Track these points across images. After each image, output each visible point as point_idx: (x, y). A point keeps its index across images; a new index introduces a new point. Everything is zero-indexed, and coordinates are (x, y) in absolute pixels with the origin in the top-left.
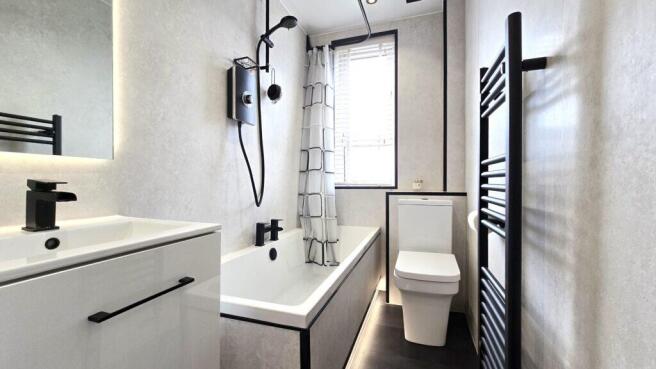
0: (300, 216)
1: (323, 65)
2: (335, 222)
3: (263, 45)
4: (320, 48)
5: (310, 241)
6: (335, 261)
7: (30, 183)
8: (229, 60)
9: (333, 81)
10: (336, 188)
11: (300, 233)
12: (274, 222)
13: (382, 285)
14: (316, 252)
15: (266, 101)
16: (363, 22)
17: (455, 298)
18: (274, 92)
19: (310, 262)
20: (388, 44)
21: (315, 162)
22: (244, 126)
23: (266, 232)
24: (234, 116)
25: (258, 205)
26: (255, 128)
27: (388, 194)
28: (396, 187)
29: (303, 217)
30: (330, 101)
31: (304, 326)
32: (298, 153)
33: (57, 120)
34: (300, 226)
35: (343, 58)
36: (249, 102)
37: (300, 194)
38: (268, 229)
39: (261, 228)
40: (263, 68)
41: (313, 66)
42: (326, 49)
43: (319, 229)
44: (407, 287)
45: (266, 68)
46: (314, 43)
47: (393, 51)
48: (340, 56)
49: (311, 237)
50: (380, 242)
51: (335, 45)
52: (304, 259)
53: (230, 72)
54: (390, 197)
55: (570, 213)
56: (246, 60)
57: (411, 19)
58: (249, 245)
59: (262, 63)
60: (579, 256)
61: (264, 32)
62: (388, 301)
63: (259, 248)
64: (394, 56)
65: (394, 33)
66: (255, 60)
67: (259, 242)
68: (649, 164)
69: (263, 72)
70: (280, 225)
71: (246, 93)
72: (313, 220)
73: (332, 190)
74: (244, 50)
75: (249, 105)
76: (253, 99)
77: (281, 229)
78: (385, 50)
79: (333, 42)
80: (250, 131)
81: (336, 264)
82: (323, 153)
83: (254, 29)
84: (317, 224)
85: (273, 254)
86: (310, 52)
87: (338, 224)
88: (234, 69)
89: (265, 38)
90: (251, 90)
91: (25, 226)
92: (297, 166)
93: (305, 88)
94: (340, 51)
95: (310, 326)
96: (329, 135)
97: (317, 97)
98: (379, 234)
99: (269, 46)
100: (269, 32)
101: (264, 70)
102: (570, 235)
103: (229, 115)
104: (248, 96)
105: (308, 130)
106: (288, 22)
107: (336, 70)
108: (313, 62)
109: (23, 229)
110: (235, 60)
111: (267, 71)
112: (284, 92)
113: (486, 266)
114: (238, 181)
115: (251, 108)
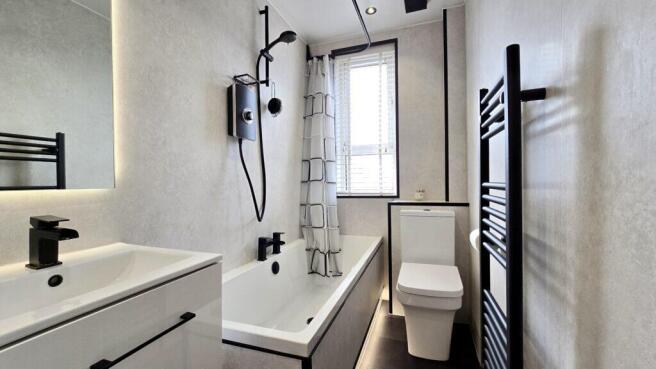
0: (302, 226)
1: (324, 75)
2: (337, 232)
3: (263, 59)
4: (320, 58)
5: (312, 251)
6: (338, 271)
7: (33, 220)
8: (229, 77)
9: (334, 92)
10: (338, 197)
11: (302, 244)
12: (277, 236)
13: (385, 295)
14: (318, 262)
15: (267, 115)
16: (363, 32)
17: (458, 313)
18: (275, 106)
19: (313, 272)
20: (388, 52)
21: (317, 173)
22: (244, 142)
23: (268, 246)
24: (235, 133)
25: (260, 220)
26: (256, 143)
27: (390, 205)
28: (398, 197)
29: (306, 227)
30: (331, 111)
31: (305, 355)
32: (299, 164)
33: (60, 138)
34: (302, 236)
35: (343, 67)
36: (249, 119)
37: (302, 205)
38: (270, 244)
39: (263, 243)
40: (262, 82)
41: (313, 76)
42: (326, 58)
43: (321, 239)
44: (409, 302)
45: (266, 82)
46: (313, 53)
47: (394, 59)
48: (340, 66)
49: (314, 247)
50: (382, 253)
51: (334, 54)
52: (307, 270)
53: (230, 90)
54: (392, 207)
55: (571, 252)
56: (246, 78)
57: (411, 28)
58: (252, 260)
59: (262, 77)
60: (580, 297)
61: (264, 47)
62: (391, 311)
63: (262, 263)
64: (394, 64)
65: (395, 41)
66: (255, 77)
67: (262, 257)
68: (648, 224)
69: (263, 86)
70: (282, 239)
71: (246, 110)
72: (315, 230)
73: (334, 200)
74: (243, 67)
75: (250, 122)
76: (254, 115)
77: (283, 243)
78: (385, 59)
79: (333, 52)
80: (250, 146)
81: (338, 274)
82: (324, 162)
83: (253, 44)
84: (320, 235)
85: (275, 268)
86: (310, 62)
87: (341, 233)
88: (234, 87)
89: (264, 52)
90: (251, 107)
91: (28, 263)
92: (299, 176)
93: (306, 98)
94: (340, 60)
95: (312, 353)
96: (331, 145)
97: (318, 108)
98: (381, 244)
99: (269, 60)
100: (269, 47)
101: (264, 85)
102: (572, 275)
103: (230, 132)
104: (249, 113)
105: (309, 141)
106: (288, 36)
107: (337, 79)
108: (313, 72)
109: (27, 266)
110: (235, 77)
111: (267, 85)
112: (284, 105)
113: (488, 289)
114: (240, 197)
115: (252, 124)
